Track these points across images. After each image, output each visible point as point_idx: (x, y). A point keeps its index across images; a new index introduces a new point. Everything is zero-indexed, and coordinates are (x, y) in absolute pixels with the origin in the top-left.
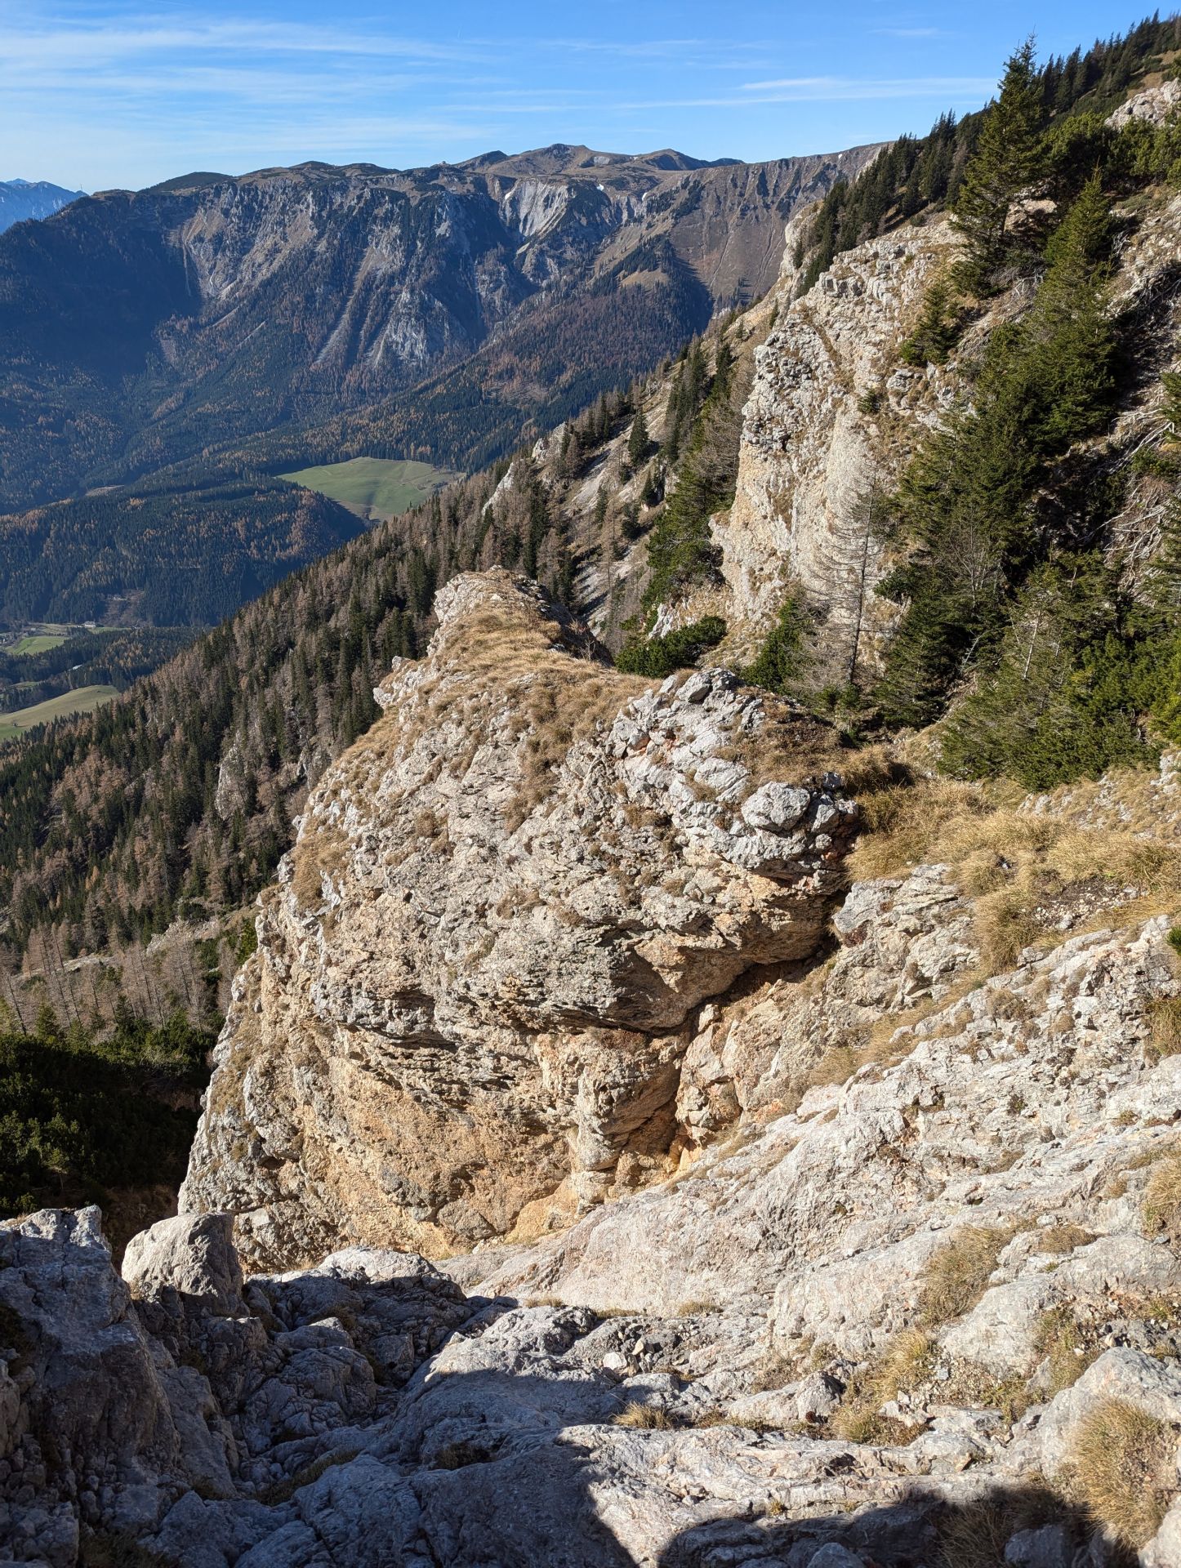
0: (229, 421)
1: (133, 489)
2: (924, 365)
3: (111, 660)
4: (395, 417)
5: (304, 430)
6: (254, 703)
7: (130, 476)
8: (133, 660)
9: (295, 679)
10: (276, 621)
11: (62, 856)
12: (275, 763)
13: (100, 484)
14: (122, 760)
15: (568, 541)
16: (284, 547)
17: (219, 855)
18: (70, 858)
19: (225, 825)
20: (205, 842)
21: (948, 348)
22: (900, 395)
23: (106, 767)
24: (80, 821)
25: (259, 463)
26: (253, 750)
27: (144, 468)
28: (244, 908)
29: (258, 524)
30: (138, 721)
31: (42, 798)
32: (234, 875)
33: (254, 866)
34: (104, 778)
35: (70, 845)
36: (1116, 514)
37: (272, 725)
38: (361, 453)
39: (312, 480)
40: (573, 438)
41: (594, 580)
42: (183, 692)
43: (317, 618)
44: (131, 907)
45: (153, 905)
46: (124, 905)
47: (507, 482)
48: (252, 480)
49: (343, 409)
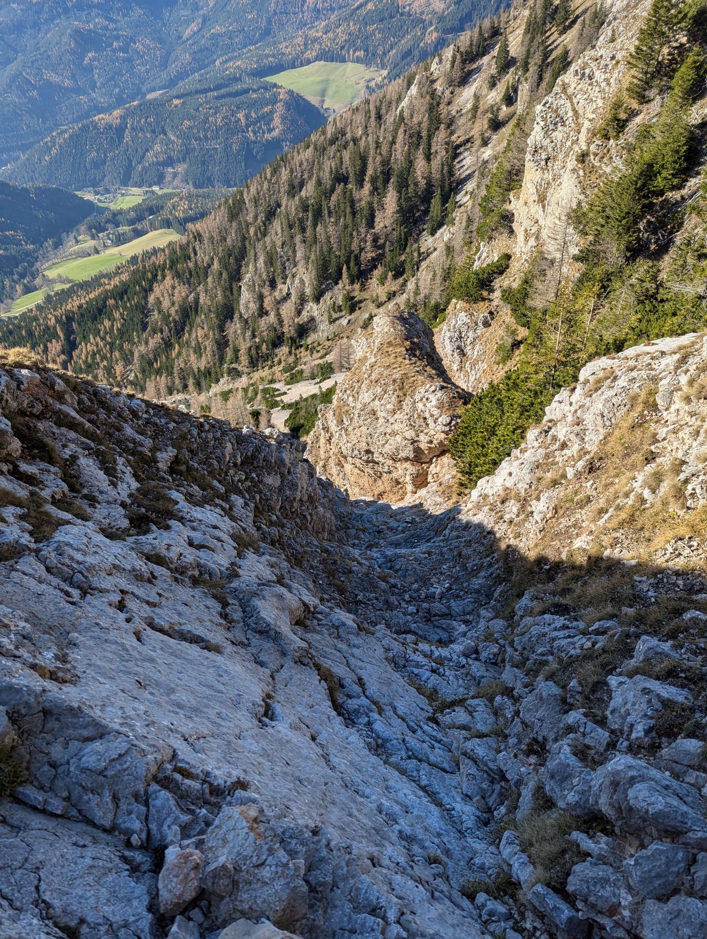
0: (231, 38)
1: (174, 92)
2: (609, 139)
3: (171, 212)
4: (339, 30)
5: (280, 43)
6: (259, 246)
7: (172, 83)
8: (183, 212)
9: (282, 231)
10: (269, 190)
11: (158, 337)
12: (273, 285)
13: (153, 90)
14: (185, 280)
15: (452, 134)
16: (270, 130)
17: (245, 340)
18: (163, 339)
19: (246, 321)
20: (236, 331)
21: (620, 132)
22: (596, 155)
23: (177, 284)
24: (166, 317)
25: (252, 69)
26: (260, 276)
27: (181, 76)
28: (260, 371)
29: (253, 115)
30: (192, 255)
31: (143, 302)
32: (253, 352)
33: (264, 346)
34: (176, 291)
35: (162, 331)
36: (677, 231)
37: (270, 261)
38: (318, 58)
39: (286, 80)
40: (458, 57)
41: (468, 161)
42: (217, 238)
43: (294, 188)
44: (198, 368)
45: (210, 368)
46: (195, 367)
47: (414, 90)
48: (248, 82)
49: (305, 25)
